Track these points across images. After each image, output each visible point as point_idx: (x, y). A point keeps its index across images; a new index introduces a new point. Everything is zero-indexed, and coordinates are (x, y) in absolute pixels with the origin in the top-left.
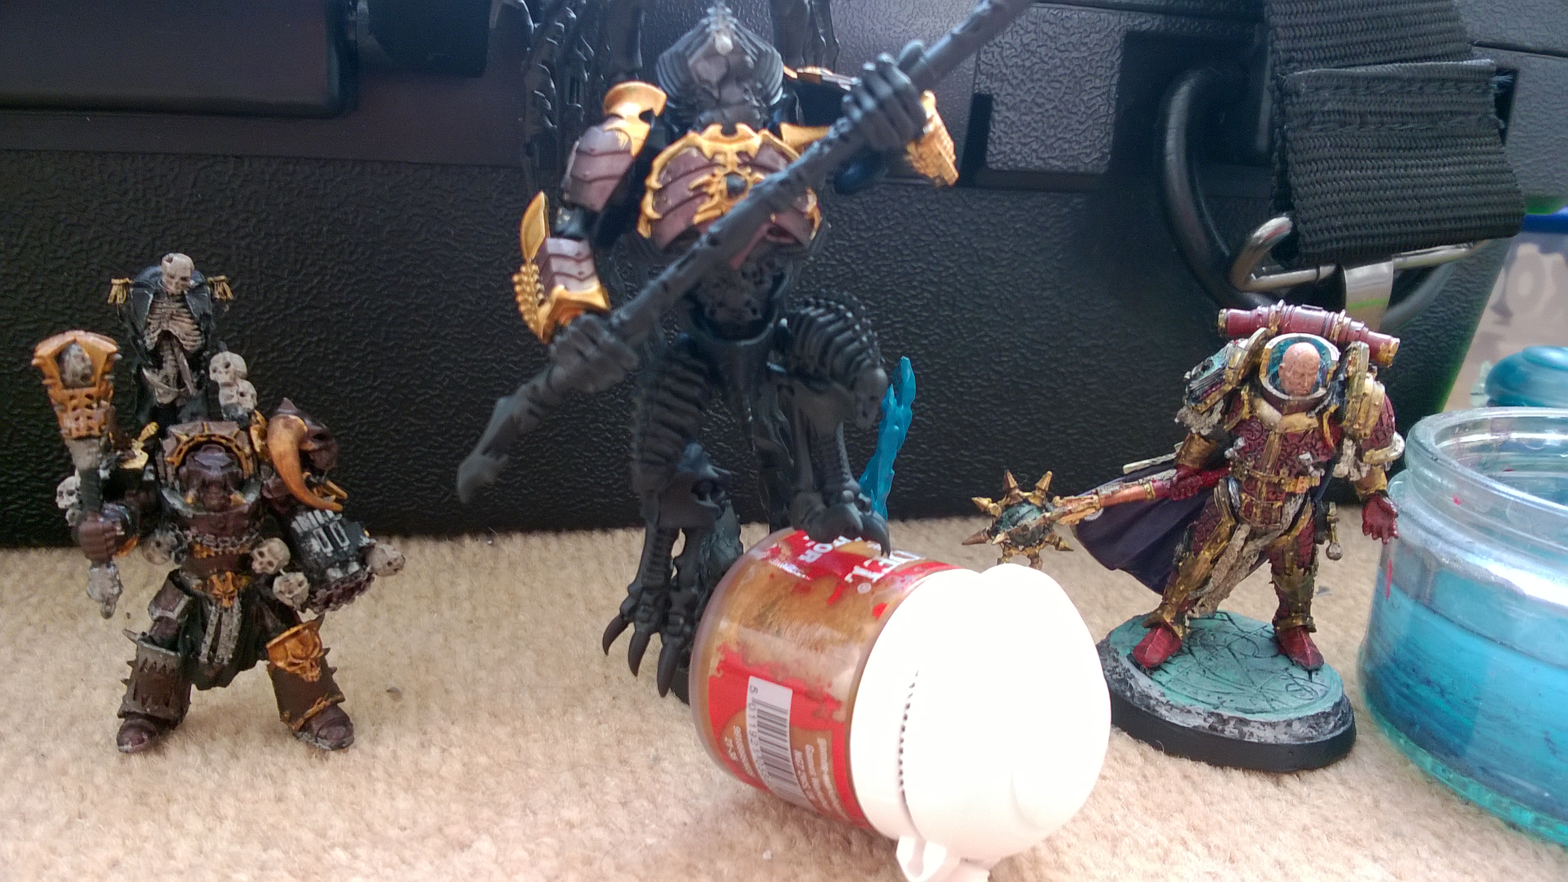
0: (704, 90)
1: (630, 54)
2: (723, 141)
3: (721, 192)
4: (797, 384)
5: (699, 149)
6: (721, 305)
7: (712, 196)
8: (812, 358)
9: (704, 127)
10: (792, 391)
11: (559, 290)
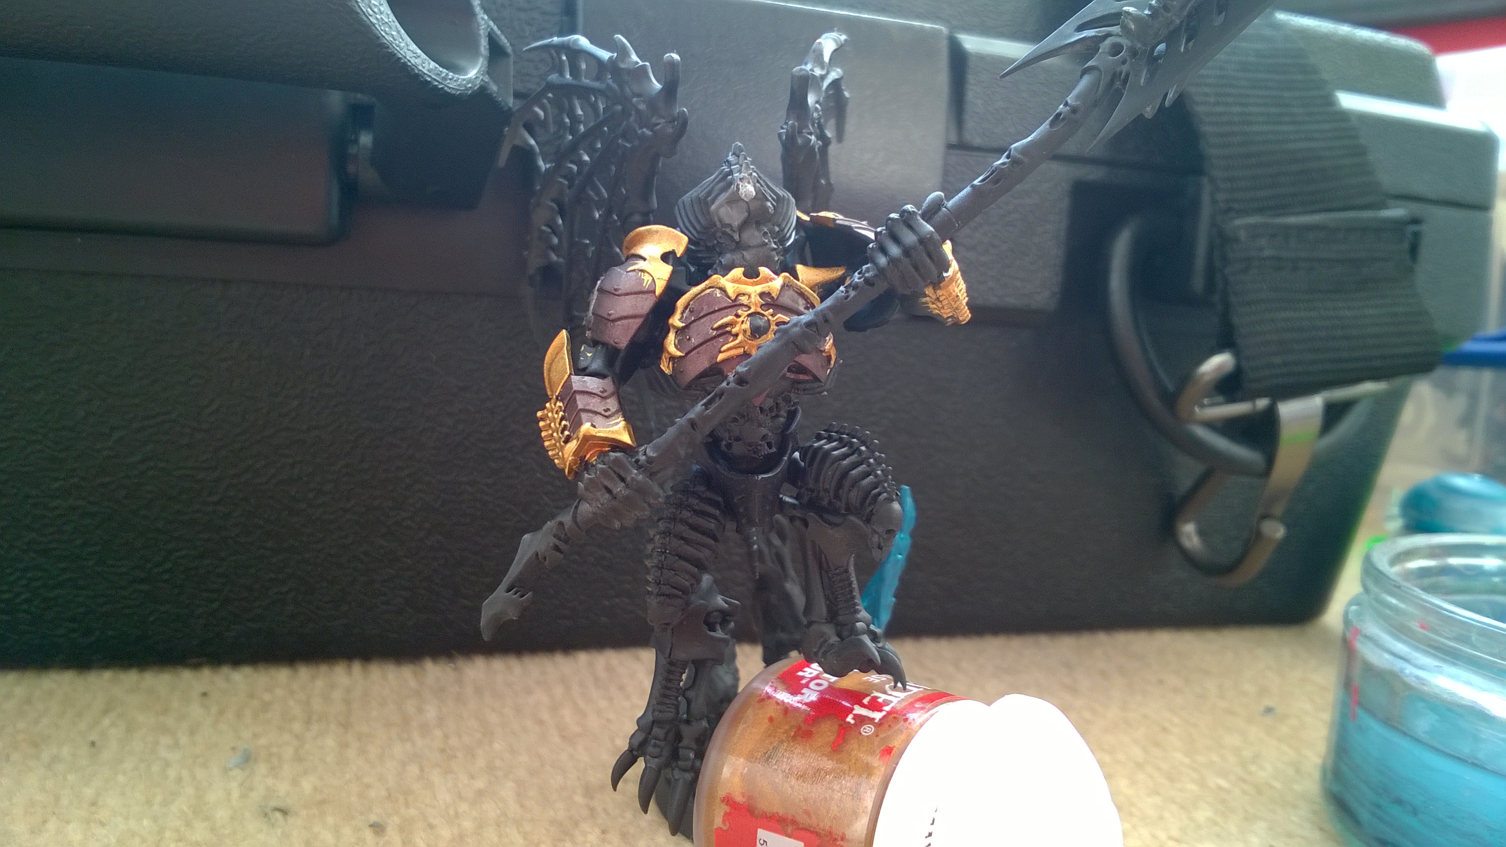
0: (724, 233)
1: (645, 197)
2: (746, 284)
3: (745, 331)
4: (812, 516)
5: (723, 290)
6: (738, 439)
7: (736, 335)
8: (826, 491)
9: (726, 270)
10: (806, 524)
11: (586, 427)
